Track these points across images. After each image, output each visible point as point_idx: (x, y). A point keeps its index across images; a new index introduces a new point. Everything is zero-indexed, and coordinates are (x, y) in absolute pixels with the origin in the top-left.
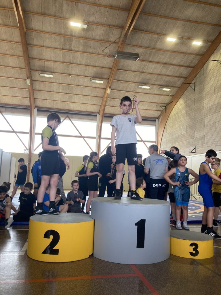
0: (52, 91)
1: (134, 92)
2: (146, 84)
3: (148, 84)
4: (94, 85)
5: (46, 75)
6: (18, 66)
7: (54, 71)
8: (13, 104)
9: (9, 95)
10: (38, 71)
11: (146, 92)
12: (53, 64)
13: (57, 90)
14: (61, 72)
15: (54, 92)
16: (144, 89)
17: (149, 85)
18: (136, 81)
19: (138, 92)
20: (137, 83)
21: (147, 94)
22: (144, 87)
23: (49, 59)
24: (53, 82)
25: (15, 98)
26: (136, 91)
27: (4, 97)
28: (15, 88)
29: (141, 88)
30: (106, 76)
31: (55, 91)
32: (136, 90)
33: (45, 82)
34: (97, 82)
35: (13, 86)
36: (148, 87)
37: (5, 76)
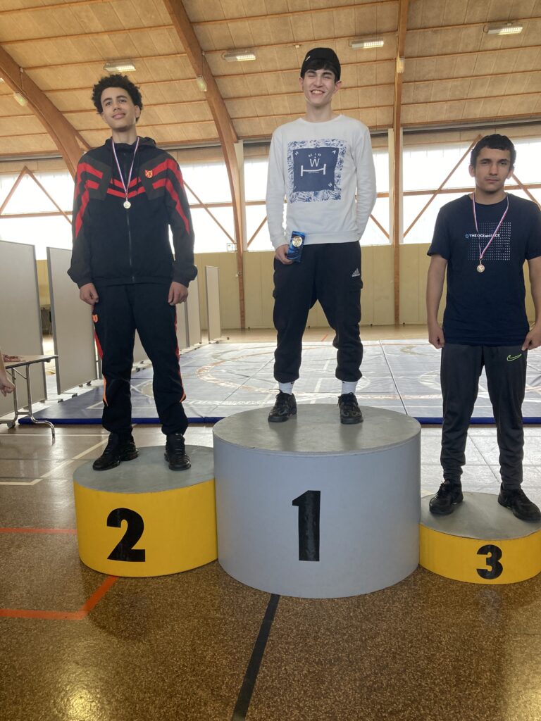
0: (264, 92)
1: (479, 51)
2: (511, 21)
3: (517, 19)
4: (363, 57)
5: (240, 58)
6: (173, 49)
7: (256, 43)
8: (189, 139)
9: (176, 121)
10: (219, 50)
11: (516, 45)
12: (247, 25)
13: (275, 87)
14: (272, 42)
15: (271, 95)
16: (508, 36)
17: (519, 22)
18: (477, 20)
19: (491, 48)
20: (483, 23)
21: (522, 47)
22: (505, 31)
23: (236, 15)
24: (260, 70)
25: (190, 127)
26: (485, 48)
27: (168, 128)
28: (184, 102)
29: (497, 36)
30: (388, 25)
31: (271, 91)
32: (484, 43)
33: (244, 74)
34: (367, 45)
35: (178, 100)
36: (518, 30)
37: (155, 79)
